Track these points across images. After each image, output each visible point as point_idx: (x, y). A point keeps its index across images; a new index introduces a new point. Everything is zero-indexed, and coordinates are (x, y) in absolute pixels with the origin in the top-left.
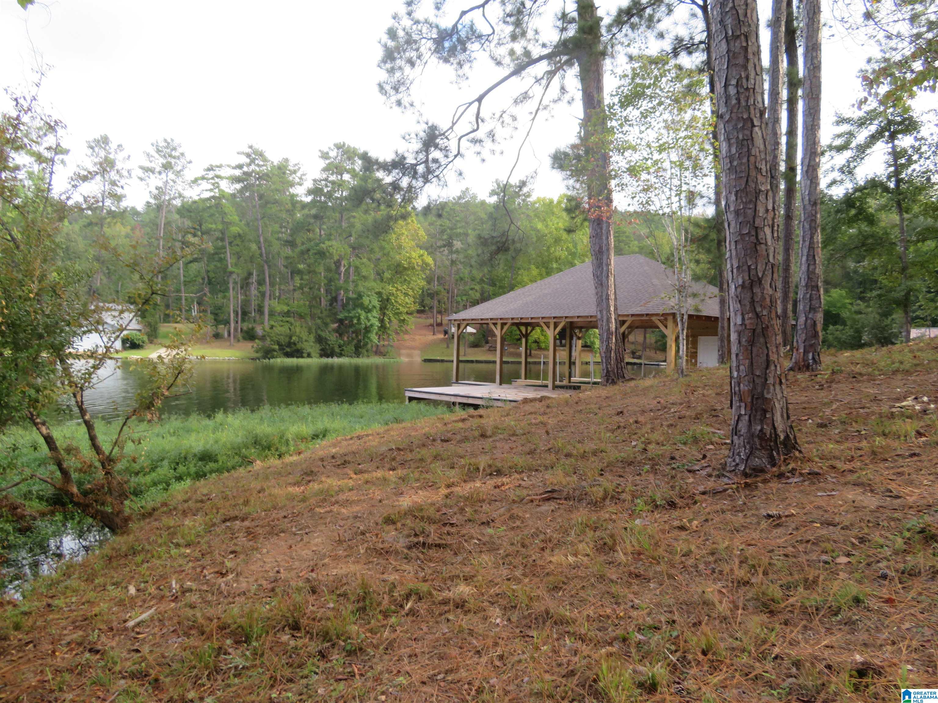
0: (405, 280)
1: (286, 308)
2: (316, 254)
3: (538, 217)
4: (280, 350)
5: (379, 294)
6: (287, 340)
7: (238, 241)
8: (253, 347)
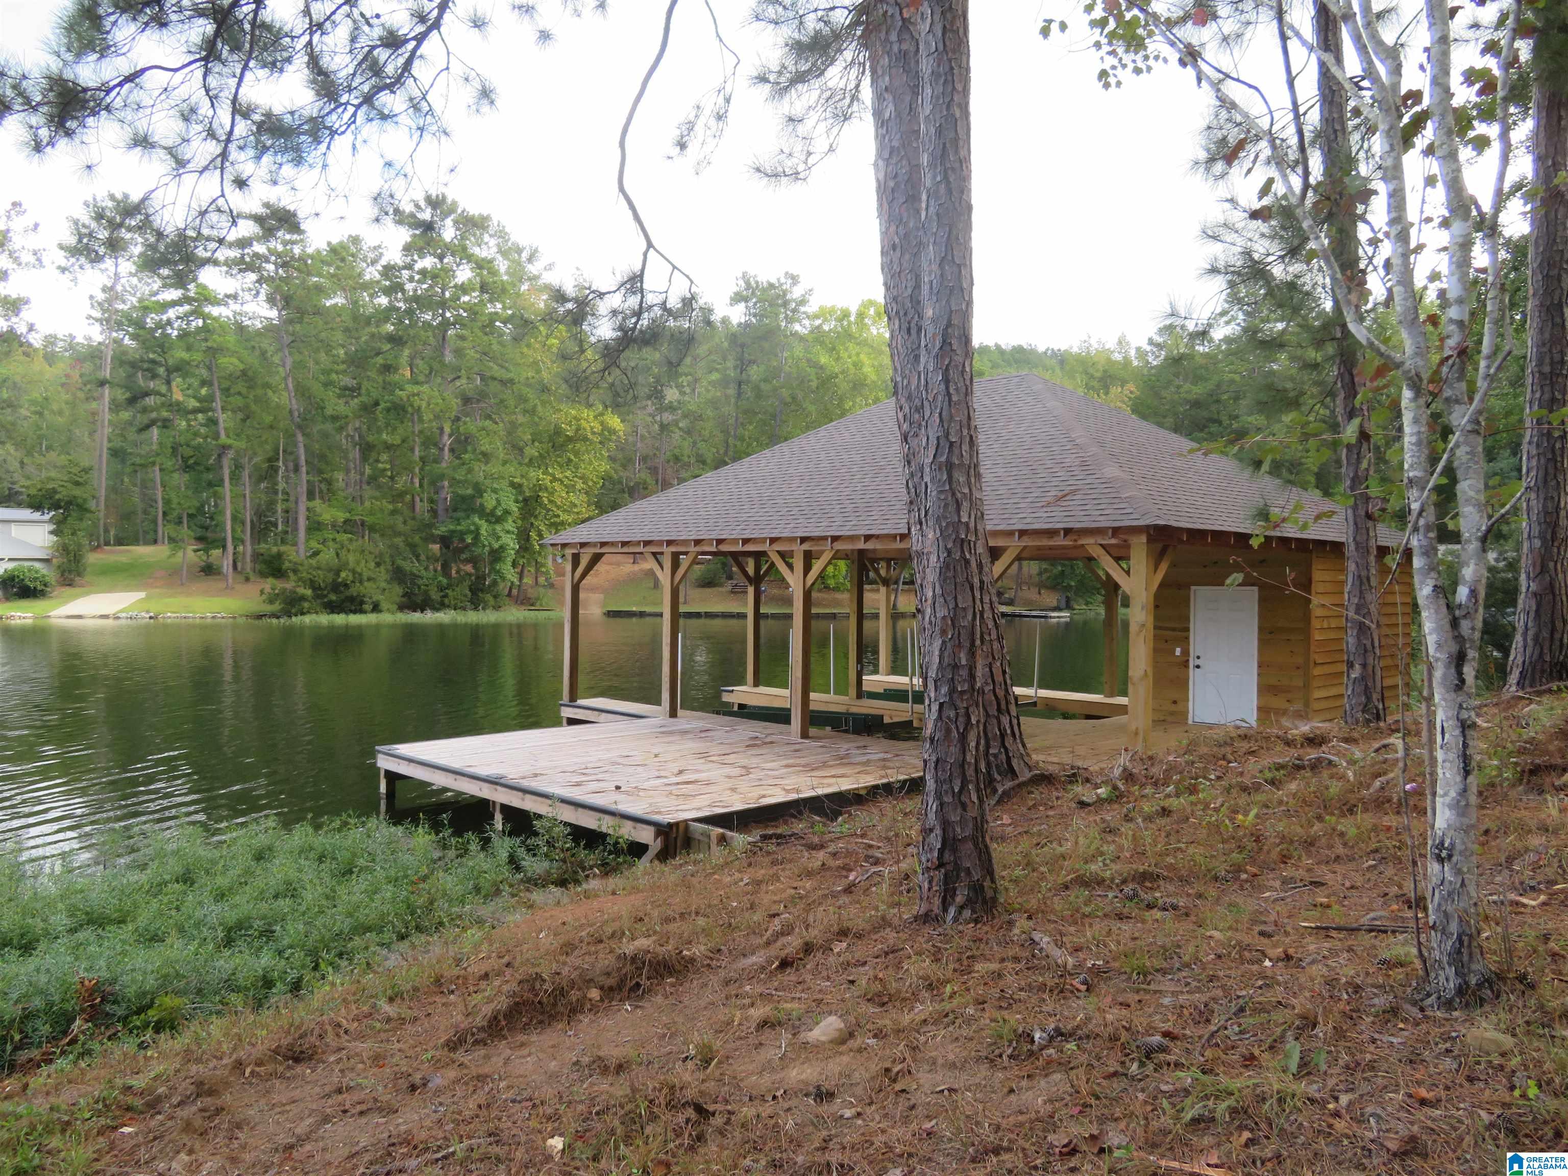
0: (570, 460)
1: (341, 516)
2: (388, 410)
3: (822, 343)
4: (317, 597)
5: (517, 487)
6: (330, 577)
7: (240, 386)
8: (262, 592)
